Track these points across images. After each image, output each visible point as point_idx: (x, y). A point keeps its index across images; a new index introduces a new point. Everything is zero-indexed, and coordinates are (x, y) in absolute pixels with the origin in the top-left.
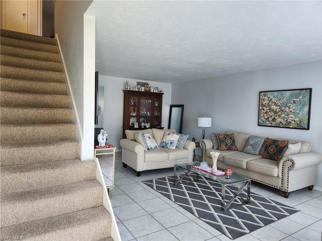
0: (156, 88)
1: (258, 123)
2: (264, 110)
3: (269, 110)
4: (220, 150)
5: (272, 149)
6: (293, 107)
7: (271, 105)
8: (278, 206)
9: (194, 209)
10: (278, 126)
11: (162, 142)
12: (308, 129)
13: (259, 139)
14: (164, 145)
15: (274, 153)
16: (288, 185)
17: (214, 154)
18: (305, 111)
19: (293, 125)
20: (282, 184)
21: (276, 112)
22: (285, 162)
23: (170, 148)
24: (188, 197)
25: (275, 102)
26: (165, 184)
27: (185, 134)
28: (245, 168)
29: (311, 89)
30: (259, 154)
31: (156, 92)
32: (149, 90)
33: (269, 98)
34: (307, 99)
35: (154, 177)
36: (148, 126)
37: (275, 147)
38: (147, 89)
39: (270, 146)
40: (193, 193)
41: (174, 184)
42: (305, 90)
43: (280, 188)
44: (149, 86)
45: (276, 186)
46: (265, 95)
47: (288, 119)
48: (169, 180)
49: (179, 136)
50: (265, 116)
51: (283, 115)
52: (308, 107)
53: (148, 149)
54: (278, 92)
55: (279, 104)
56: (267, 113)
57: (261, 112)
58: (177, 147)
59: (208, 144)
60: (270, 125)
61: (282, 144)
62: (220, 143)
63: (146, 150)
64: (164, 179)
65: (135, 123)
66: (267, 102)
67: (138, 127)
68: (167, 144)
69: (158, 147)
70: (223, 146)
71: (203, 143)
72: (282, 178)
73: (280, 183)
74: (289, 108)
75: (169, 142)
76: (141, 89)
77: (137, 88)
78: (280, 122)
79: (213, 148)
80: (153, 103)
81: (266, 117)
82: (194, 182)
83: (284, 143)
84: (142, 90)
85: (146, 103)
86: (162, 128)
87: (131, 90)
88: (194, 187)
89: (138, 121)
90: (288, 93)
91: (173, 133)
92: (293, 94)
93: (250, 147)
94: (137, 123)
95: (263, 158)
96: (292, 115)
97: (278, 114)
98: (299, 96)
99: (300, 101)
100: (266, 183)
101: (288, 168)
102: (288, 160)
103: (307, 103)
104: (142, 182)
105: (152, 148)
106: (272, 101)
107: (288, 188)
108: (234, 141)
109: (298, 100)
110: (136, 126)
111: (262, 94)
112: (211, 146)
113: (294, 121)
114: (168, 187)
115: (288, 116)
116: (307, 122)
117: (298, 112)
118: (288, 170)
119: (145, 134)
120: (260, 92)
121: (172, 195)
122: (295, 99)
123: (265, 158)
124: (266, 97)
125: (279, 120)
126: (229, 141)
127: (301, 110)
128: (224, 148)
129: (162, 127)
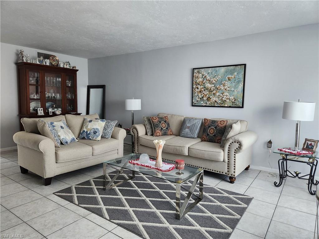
0: (67, 63)
1: (192, 103)
2: (198, 89)
3: (203, 88)
4: (155, 136)
5: (211, 131)
6: (228, 84)
7: (205, 83)
8: (231, 196)
9: (140, 225)
10: (213, 105)
11: (82, 132)
12: (242, 107)
13: (197, 121)
14: (85, 136)
15: (214, 134)
16: (234, 169)
17: (158, 143)
18: (240, 88)
19: (228, 103)
20: (228, 168)
21: (210, 91)
22: (231, 144)
23: (94, 139)
24: (128, 207)
25: (210, 79)
26: (91, 191)
27: (112, 120)
28: (187, 155)
29: (245, 65)
30: (198, 137)
31: (68, 67)
32: (58, 65)
33: (203, 75)
34: (241, 76)
35: (73, 183)
36: (58, 111)
37: (215, 128)
38: (53, 63)
39: (209, 127)
40: (133, 198)
41: (104, 189)
42: (239, 66)
43: (226, 173)
44: (56, 59)
45: (221, 171)
46: (199, 72)
47: (223, 98)
48: (96, 183)
49: (105, 123)
50: (200, 95)
51: (218, 94)
52: (243, 84)
53: (62, 143)
54: (212, 68)
55: (214, 82)
56: (201, 92)
57: (195, 91)
58: (102, 137)
59: (141, 130)
60: (205, 105)
61: (222, 124)
62: (154, 128)
63: (59, 145)
64: (88, 183)
65: (38, 109)
66: (201, 80)
67: (43, 114)
68: (89, 134)
69: (75, 139)
70: (158, 131)
71: (134, 130)
72: (228, 162)
73: (226, 167)
74: (224, 86)
75: (92, 131)
76: (44, 63)
77: (37, 60)
78: (215, 101)
79: (146, 134)
80: (63, 83)
81: (200, 97)
82: (130, 181)
83: (224, 123)
84: (46, 63)
85: (53, 82)
86: (79, 114)
87: (29, 62)
88: (131, 189)
89: (43, 106)
90: (223, 70)
91: (96, 119)
92: (227, 70)
93: (187, 130)
94: (42, 109)
95: (202, 141)
96: (227, 94)
97: (213, 93)
98: (234, 73)
99: (235, 78)
100: (210, 170)
101: (235, 150)
102: (235, 142)
103: (242, 80)
104: (54, 193)
105: (67, 142)
106: (206, 78)
107: (234, 172)
108: (168, 125)
109: (232, 77)
110: (41, 112)
111: (195, 71)
112: (144, 133)
113: (229, 99)
114: (95, 196)
115: (222, 94)
116: (242, 100)
117: (233, 89)
118: (235, 152)
119: (55, 124)
120: (194, 69)
121: (104, 208)
122: (230, 76)
123: (205, 141)
124: (200, 74)
125: (214, 99)
126: (164, 125)
127: (236, 87)
128: (159, 133)
129: (79, 112)
